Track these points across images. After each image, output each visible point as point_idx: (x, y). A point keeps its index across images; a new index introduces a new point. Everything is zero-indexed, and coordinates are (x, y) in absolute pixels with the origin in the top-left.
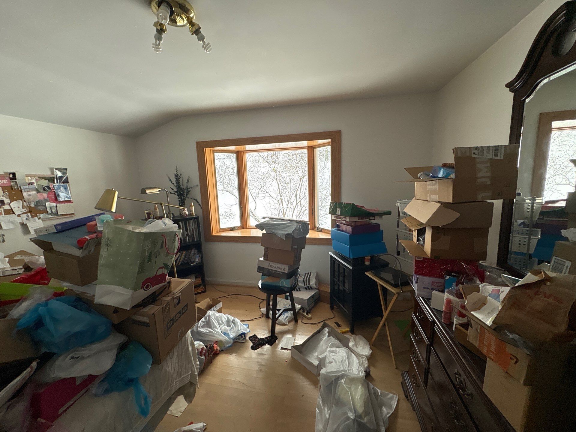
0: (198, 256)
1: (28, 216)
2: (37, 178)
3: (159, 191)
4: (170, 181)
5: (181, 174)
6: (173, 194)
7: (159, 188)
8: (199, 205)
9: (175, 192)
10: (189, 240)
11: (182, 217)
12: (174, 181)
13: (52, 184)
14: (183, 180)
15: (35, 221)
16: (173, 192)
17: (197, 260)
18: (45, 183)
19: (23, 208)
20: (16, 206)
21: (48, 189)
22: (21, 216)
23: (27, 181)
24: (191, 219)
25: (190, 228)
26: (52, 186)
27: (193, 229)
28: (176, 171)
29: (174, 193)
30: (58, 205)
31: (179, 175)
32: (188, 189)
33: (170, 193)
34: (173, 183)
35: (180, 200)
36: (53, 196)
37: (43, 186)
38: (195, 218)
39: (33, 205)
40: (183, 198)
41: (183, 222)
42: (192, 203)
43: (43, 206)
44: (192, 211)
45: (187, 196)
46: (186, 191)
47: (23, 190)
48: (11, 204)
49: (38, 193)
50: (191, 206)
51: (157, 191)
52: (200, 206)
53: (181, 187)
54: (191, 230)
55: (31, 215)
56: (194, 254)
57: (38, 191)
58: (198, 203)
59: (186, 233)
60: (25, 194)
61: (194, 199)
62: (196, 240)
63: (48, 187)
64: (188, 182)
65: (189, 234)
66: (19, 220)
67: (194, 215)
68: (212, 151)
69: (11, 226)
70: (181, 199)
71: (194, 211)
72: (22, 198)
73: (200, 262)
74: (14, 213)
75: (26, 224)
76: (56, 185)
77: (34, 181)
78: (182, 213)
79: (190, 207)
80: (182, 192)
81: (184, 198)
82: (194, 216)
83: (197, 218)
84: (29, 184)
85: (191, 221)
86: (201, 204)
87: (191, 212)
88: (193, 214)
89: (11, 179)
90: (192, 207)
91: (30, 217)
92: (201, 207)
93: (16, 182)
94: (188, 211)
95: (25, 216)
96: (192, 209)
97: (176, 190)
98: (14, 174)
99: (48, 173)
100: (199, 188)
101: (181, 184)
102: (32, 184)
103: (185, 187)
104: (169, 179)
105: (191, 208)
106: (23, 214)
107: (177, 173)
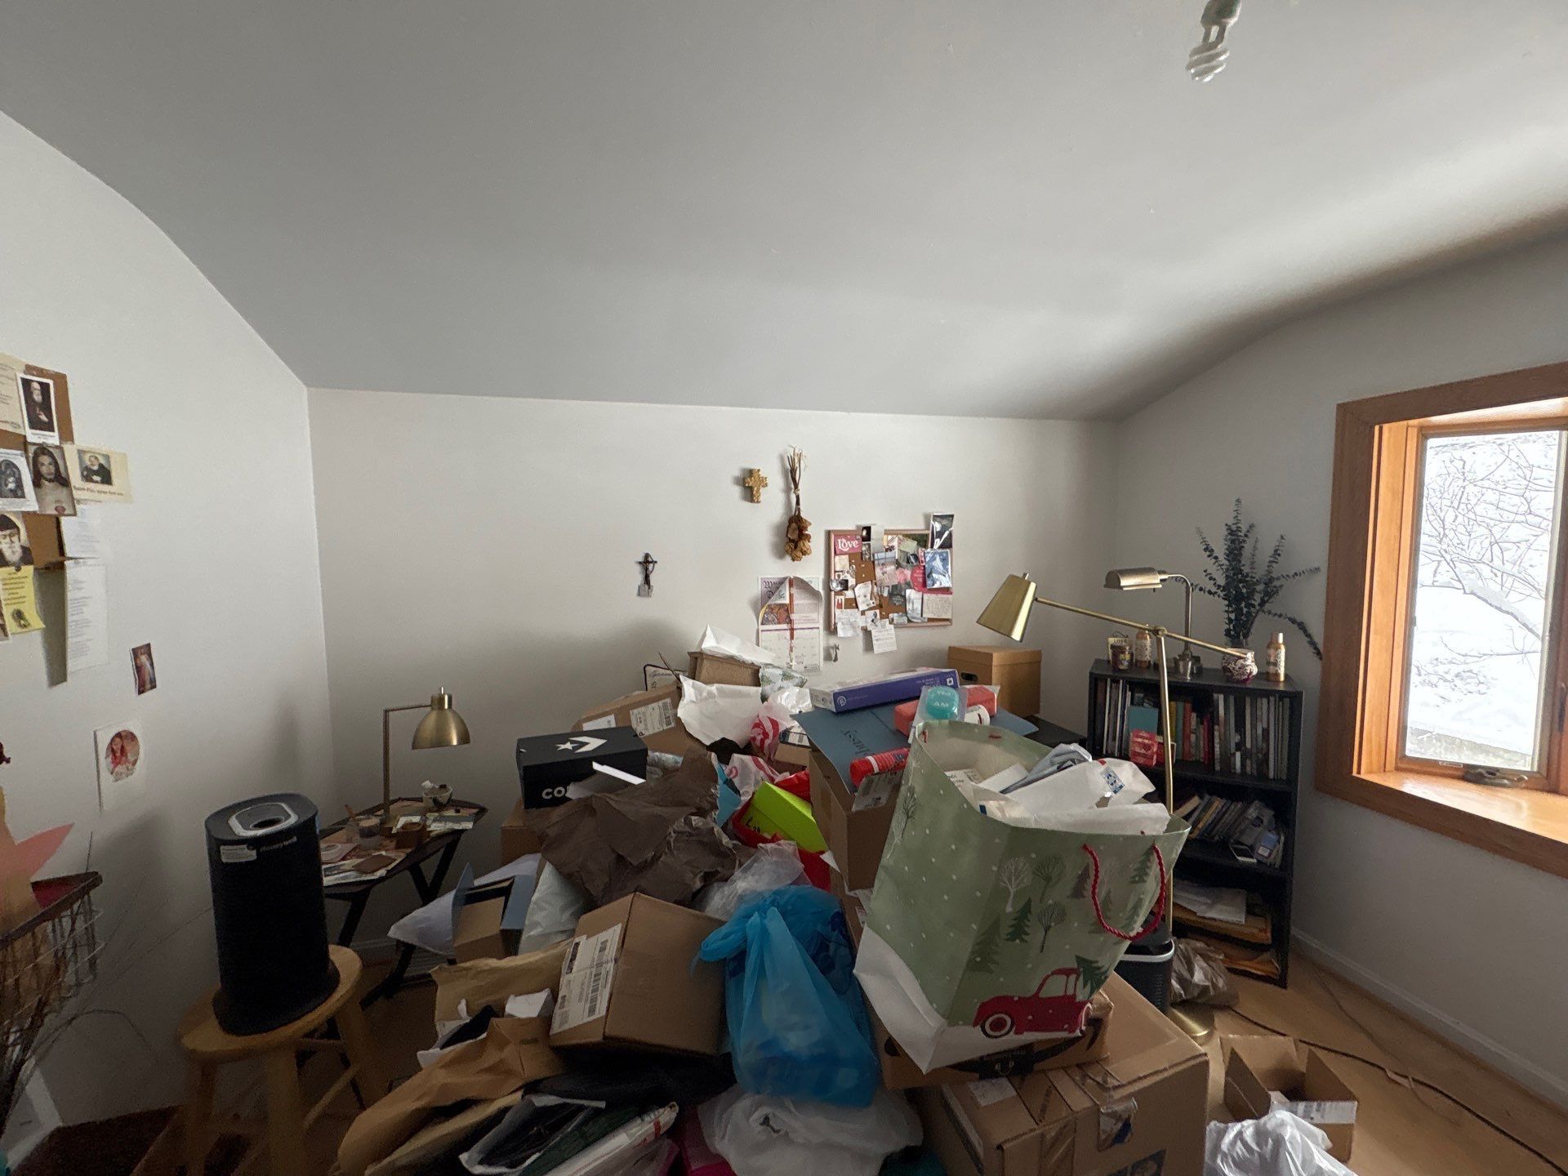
0: (1273, 836)
1: (875, 615)
2: (901, 537)
3: (1162, 580)
4: (1206, 550)
5: (1252, 526)
6: (1210, 592)
7: (1164, 572)
8: (1313, 643)
9: (1219, 586)
10: (1243, 765)
11: (1229, 679)
12: (1220, 550)
13: (924, 549)
14: (1255, 548)
15: (883, 626)
16: (1210, 586)
17: (1263, 851)
18: (911, 546)
19: (871, 599)
20: (862, 592)
21: (913, 561)
22: (866, 613)
23: (885, 544)
24: (1267, 694)
25: (1254, 727)
26: (922, 554)
27: (1266, 732)
28: (1235, 514)
29: (1214, 589)
30: (926, 596)
31: (1244, 529)
32: (1271, 580)
33: (1201, 589)
34: (1216, 558)
35: (1233, 616)
36: (921, 576)
37: (907, 553)
38: (1282, 695)
39: (886, 594)
40: (1245, 610)
41: (1232, 699)
42: (1281, 635)
43: (901, 596)
44: (1276, 664)
45: (1262, 603)
46: (1260, 587)
47: (876, 562)
48: (856, 589)
49: (897, 568)
50: (1272, 644)
51: (1154, 580)
52: (1316, 648)
53: (1246, 570)
54: (1260, 731)
55: (880, 613)
56: (1258, 821)
57: (898, 565)
58: (1308, 636)
59: (1237, 738)
60: (878, 572)
61: (1293, 621)
62: (1271, 775)
63: (916, 557)
64: (1276, 553)
65: (1248, 745)
66: (861, 621)
67: (1282, 678)
68: (1413, 433)
69: (850, 634)
70: (1239, 612)
71: (1282, 664)
72: (872, 578)
73: (1278, 863)
74: (857, 607)
75: (870, 632)
76: (928, 553)
77: (895, 543)
78: (1231, 666)
79: (1268, 647)
80: (1244, 591)
81: (1249, 613)
82: (1281, 687)
83: (1292, 699)
84: (887, 550)
85: (1265, 701)
86: (1319, 639)
87: (1272, 669)
88: (1277, 675)
89: (864, 539)
90: (1278, 648)
91: (878, 616)
92: (1318, 653)
93: (869, 545)
94: (1257, 661)
95: (870, 614)
96: (1277, 656)
97: (1222, 581)
98: (868, 529)
99: (918, 526)
100: (1320, 581)
101: (1245, 560)
102: (891, 549)
103: (1260, 573)
104: (1204, 541)
105: (1272, 651)
106: (868, 610)
107: (1238, 521)
